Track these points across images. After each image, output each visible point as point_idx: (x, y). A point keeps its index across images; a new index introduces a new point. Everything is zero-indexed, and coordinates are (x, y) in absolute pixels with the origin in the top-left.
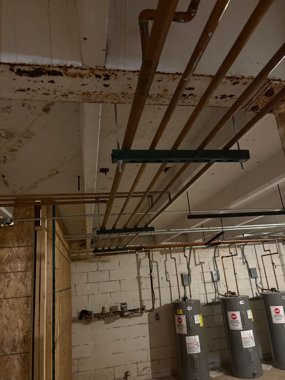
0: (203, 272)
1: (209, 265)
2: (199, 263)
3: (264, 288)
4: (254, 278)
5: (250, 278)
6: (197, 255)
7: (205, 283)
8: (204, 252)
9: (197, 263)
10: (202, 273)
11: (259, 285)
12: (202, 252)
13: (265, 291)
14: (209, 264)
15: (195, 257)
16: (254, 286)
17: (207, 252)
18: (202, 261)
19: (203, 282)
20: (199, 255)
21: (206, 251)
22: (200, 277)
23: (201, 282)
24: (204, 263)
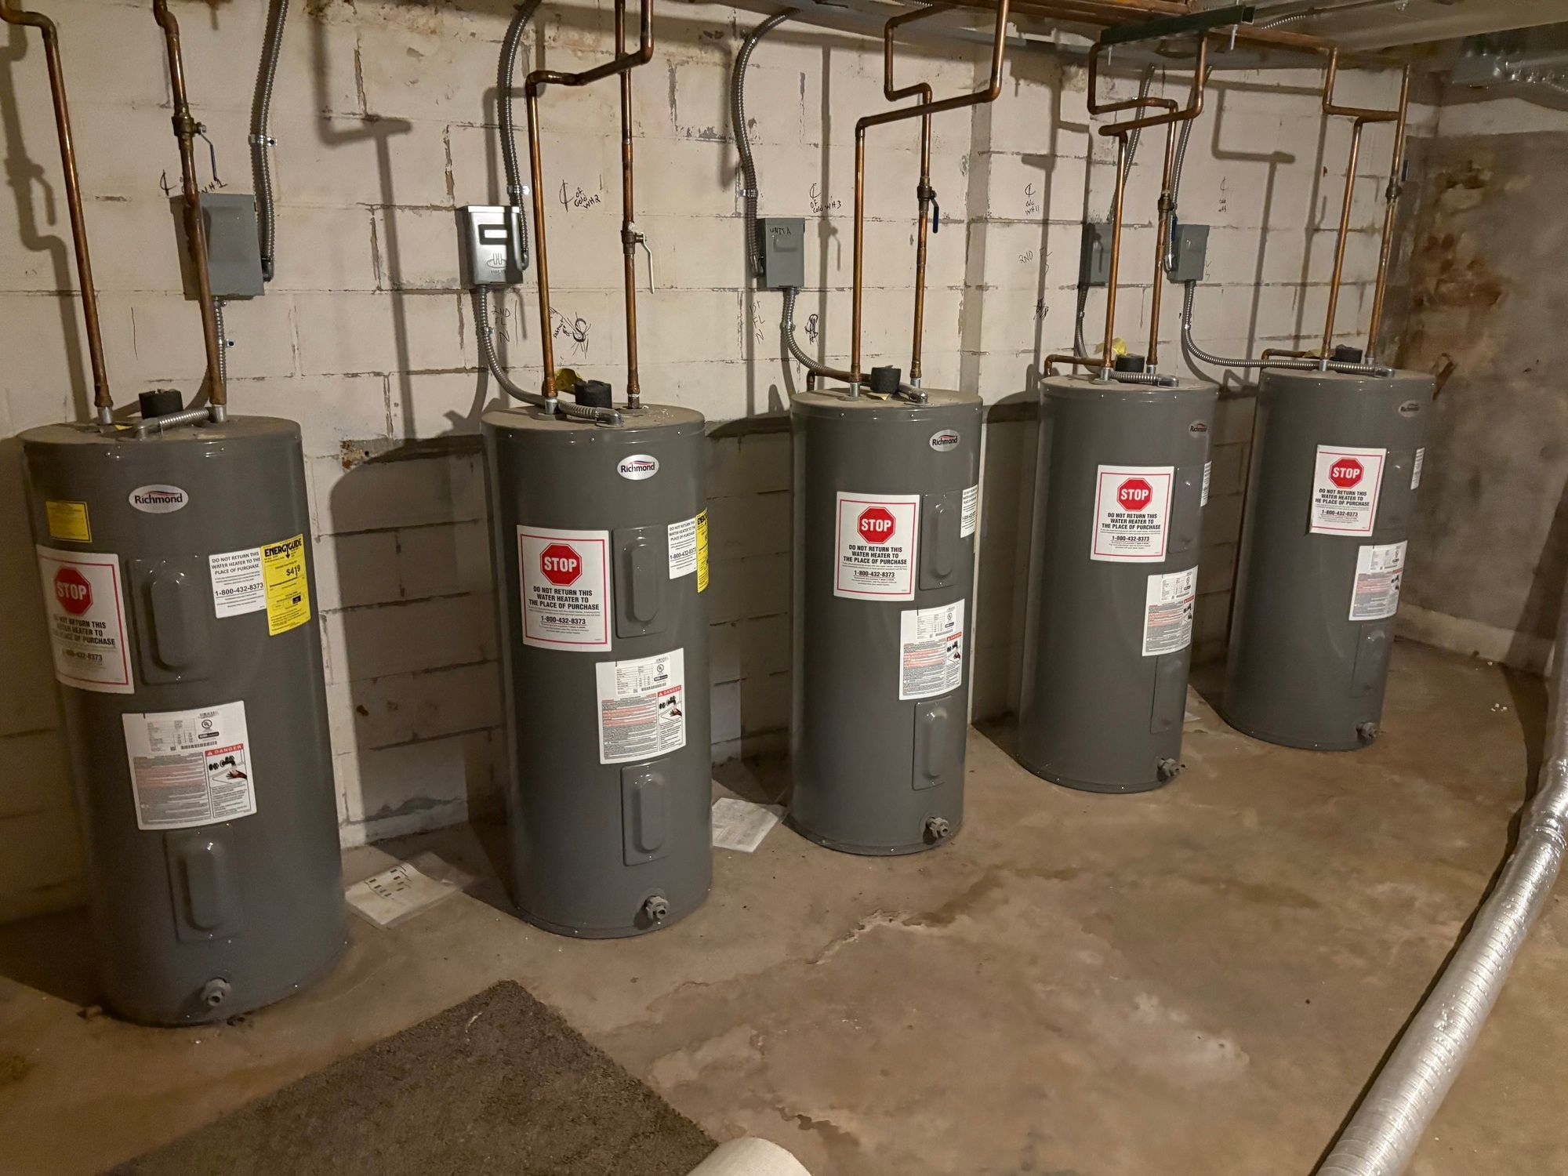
0: (388, 206)
1: (448, 154)
2: (356, 124)
3: (830, 364)
4: (778, 289)
5: (750, 291)
6: (339, 44)
7: (398, 290)
8: (411, 29)
9: (340, 124)
10: (379, 215)
11: (801, 337)
12: (391, 26)
13: (830, 383)
14: (447, 143)
15: (320, 66)
16: (768, 345)
17: (434, 38)
18: (385, 113)
19: (386, 284)
20: (357, 53)
21: (432, 23)
22: (358, 241)
23: (365, 278)
24: (403, 127)
